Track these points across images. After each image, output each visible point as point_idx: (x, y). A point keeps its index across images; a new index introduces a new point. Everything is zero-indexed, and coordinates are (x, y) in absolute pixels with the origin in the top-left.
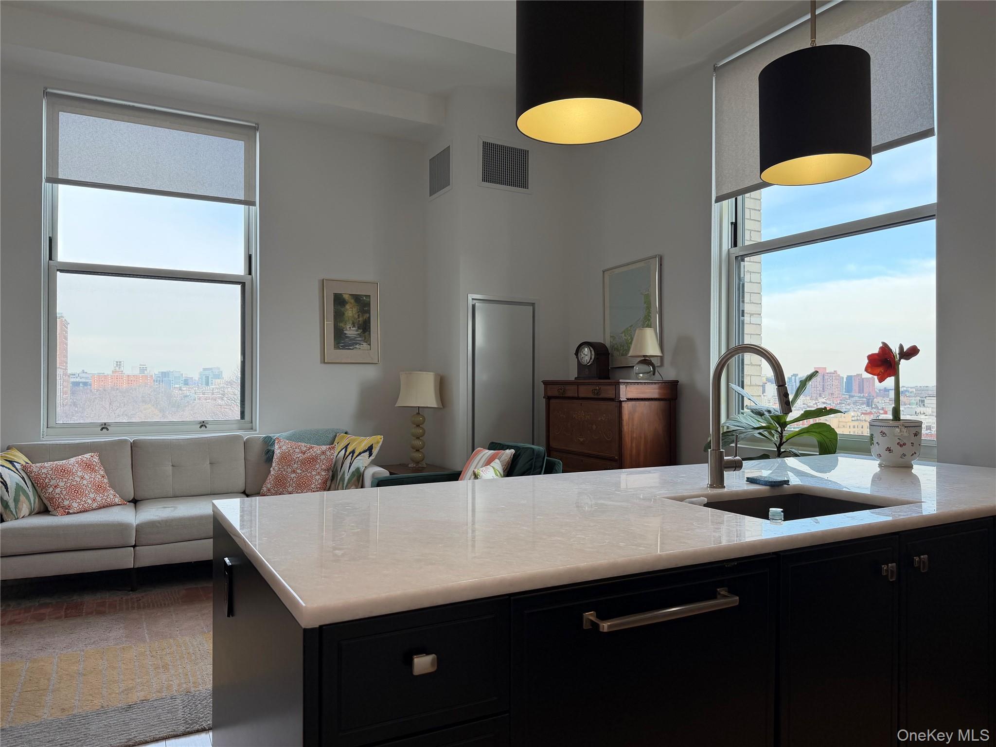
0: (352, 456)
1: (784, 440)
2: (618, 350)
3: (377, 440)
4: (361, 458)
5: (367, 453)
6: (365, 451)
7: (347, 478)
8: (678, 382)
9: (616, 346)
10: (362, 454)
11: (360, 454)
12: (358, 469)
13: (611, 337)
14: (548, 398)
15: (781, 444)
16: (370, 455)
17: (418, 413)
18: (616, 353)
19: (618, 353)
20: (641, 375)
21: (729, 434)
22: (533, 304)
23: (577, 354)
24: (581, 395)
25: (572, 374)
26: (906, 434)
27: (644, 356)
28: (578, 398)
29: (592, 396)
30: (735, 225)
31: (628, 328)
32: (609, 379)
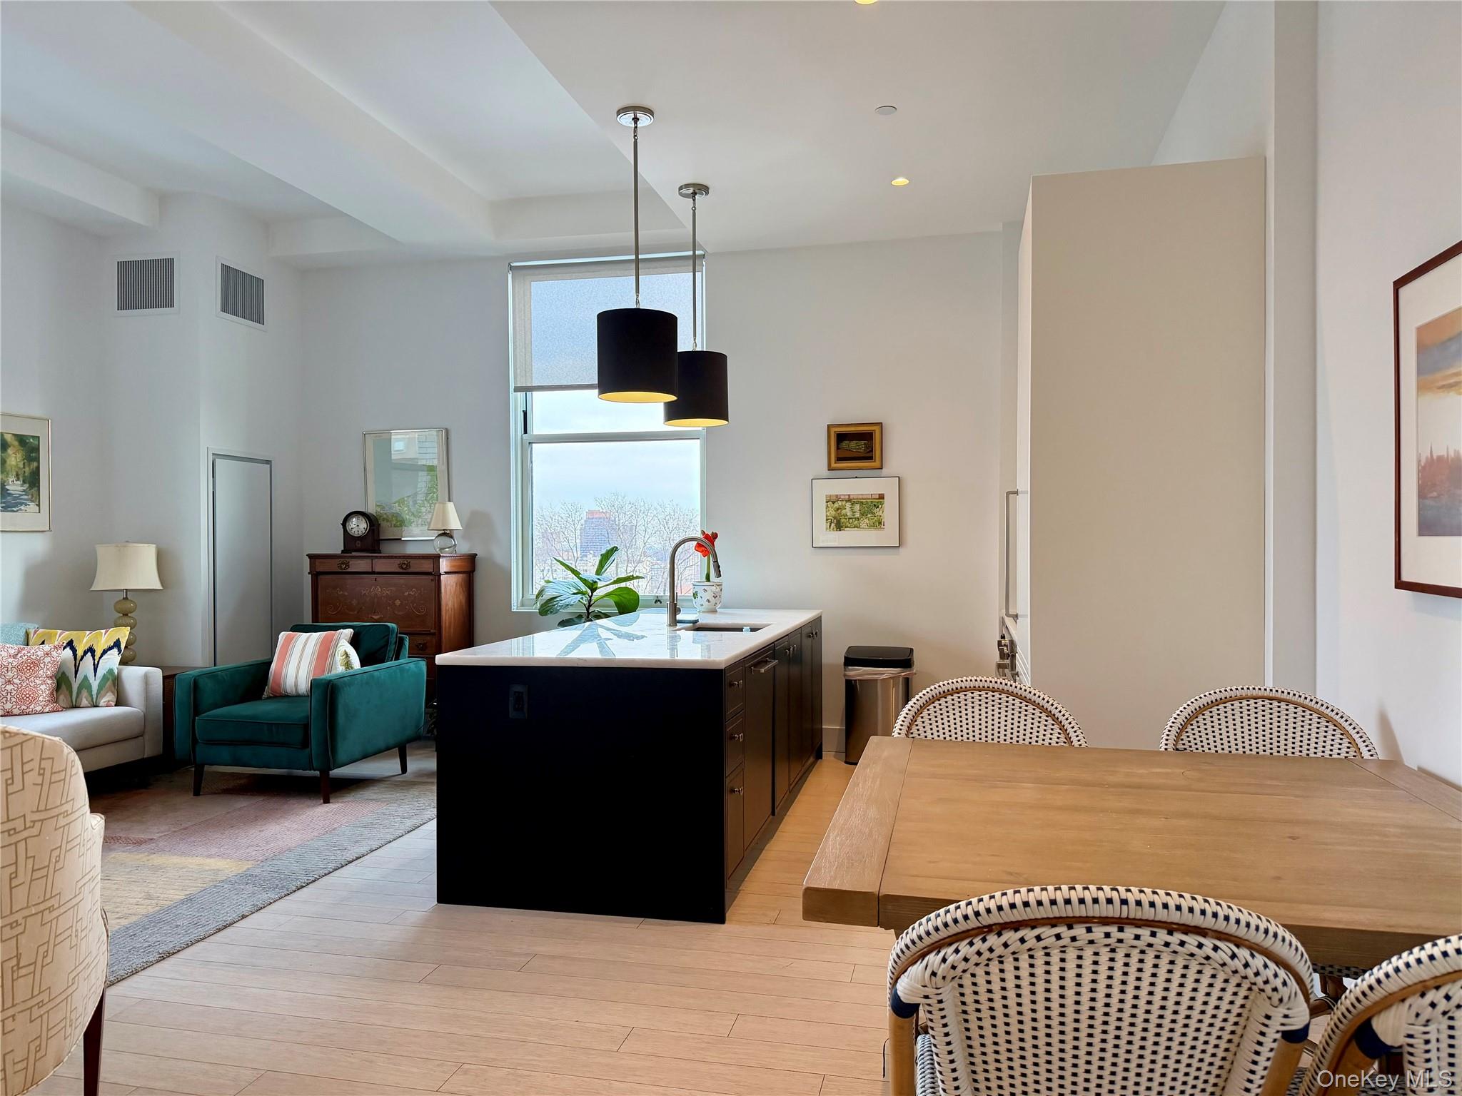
0: (93, 656)
1: (592, 602)
2: (388, 521)
3: (123, 634)
4: (109, 657)
5: (115, 650)
6: (110, 648)
7: (95, 684)
8: (476, 555)
9: (385, 516)
10: (109, 652)
11: (105, 652)
12: (111, 671)
13: (377, 505)
14: (316, 575)
15: (590, 606)
16: (119, 650)
17: (126, 599)
18: (384, 524)
19: (389, 524)
20: (447, 550)
21: (558, 599)
22: (268, 462)
23: (344, 524)
24: (377, 570)
25: (337, 547)
26: (717, 590)
27: (444, 530)
28: (373, 573)
29: (401, 571)
30: (525, 413)
31: (403, 498)
32: (380, 553)
